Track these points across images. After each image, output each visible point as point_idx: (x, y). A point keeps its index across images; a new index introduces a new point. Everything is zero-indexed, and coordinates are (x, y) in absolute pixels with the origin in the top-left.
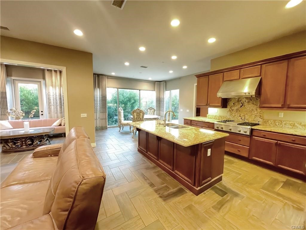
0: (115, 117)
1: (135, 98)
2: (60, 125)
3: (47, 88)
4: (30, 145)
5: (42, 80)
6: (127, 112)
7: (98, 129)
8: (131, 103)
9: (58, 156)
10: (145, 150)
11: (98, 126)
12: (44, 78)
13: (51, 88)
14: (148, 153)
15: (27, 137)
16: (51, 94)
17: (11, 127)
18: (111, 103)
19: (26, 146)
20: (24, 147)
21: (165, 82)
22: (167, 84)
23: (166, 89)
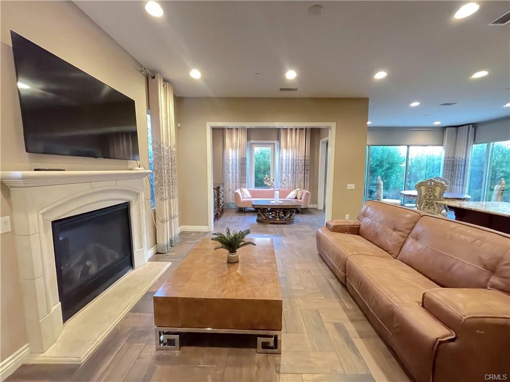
2: (296, 198)
3: (281, 152)
4: (282, 217)
5: (276, 141)
12: (279, 139)
13: (284, 150)
15: (281, 209)
16: (284, 158)
17: (251, 197)
19: (280, 218)
20: (278, 219)
21: (473, 126)
22: (480, 129)
23: (476, 140)
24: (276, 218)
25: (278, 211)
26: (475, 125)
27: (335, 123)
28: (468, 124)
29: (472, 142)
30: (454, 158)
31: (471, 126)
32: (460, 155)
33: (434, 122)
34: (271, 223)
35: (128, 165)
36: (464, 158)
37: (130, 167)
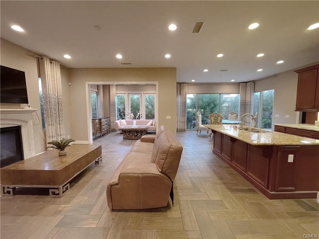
0: (194, 121)
1: (216, 102)
2: (152, 125)
4: (136, 136)
6: (206, 117)
7: (178, 131)
8: (210, 108)
9: (154, 143)
10: (219, 152)
11: (178, 128)
14: (222, 154)
15: (135, 131)
18: (190, 108)
20: (133, 137)
21: (253, 82)
22: (257, 84)
23: (255, 91)
24: (132, 136)
25: (133, 132)
26: (254, 82)
27: (158, 82)
28: (251, 81)
29: (253, 91)
30: (245, 100)
31: (252, 82)
32: (248, 99)
33: (231, 80)
34: (129, 139)
35: (20, 106)
36: (250, 101)
37: (21, 107)
